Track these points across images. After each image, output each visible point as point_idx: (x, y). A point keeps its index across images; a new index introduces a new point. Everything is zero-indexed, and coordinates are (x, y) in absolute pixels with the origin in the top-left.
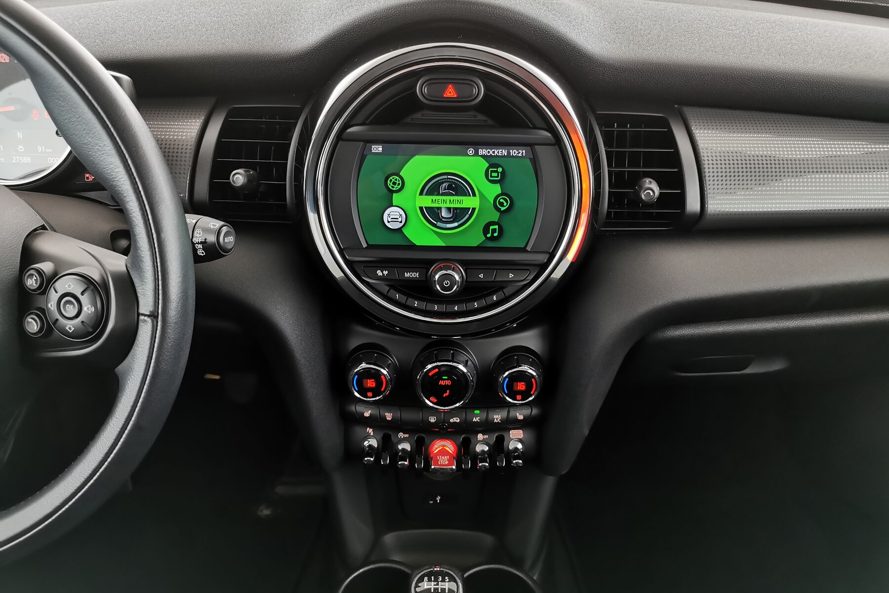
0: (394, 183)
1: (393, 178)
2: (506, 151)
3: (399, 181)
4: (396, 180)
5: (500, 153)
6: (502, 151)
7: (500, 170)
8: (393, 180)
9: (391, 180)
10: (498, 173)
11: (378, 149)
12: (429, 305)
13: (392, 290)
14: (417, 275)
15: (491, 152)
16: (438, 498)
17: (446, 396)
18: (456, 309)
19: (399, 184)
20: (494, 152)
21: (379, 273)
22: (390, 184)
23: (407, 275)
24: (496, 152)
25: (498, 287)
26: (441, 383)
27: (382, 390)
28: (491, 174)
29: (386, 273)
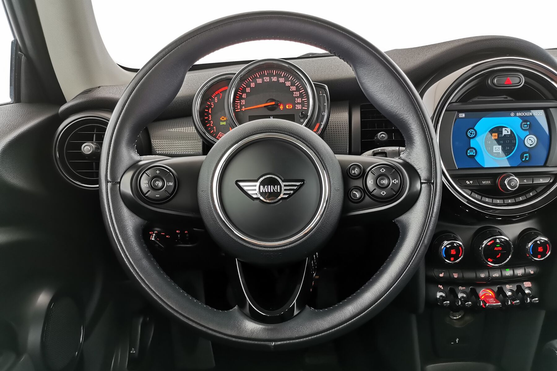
0: (471, 133)
1: (471, 131)
3: (474, 132)
4: (472, 131)
5: (528, 114)
6: (529, 113)
7: (528, 123)
8: (471, 132)
9: (469, 132)
10: (527, 125)
11: (462, 115)
12: (494, 200)
13: (473, 193)
14: (489, 182)
15: (523, 114)
16: (457, 340)
17: (498, 257)
18: (510, 202)
19: (474, 134)
20: (525, 114)
21: (468, 182)
22: (469, 134)
23: (484, 182)
24: (526, 114)
25: (533, 187)
26: (496, 249)
27: (459, 256)
28: (524, 126)
29: (471, 182)
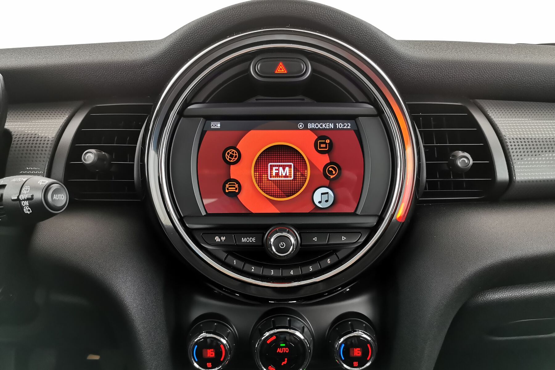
0: (232, 156)
1: (230, 151)
2: (333, 124)
3: (236, 154)
4: (233, 153)
5: (327, 126)
6: (329, 125)
7: (328, 141)
8: (231, 153)
9: (228, 153)
10: (326, 144)
11: (217, 125)
12: (265, 270)
13: (229, 256)
14: (254, 239)
15: (319, 126)
17: (284, 364)
18: (292, 273)
19: (236, 157)
20: (321, 126)
21: (217, 239)
22: (228, 157)
23: (244, 240)
24: (324, 126)
25: (332, 250)
26: (279, 350)
27: (222, 360)
28: (320, 146)
29: (223, 238)
